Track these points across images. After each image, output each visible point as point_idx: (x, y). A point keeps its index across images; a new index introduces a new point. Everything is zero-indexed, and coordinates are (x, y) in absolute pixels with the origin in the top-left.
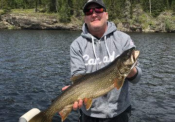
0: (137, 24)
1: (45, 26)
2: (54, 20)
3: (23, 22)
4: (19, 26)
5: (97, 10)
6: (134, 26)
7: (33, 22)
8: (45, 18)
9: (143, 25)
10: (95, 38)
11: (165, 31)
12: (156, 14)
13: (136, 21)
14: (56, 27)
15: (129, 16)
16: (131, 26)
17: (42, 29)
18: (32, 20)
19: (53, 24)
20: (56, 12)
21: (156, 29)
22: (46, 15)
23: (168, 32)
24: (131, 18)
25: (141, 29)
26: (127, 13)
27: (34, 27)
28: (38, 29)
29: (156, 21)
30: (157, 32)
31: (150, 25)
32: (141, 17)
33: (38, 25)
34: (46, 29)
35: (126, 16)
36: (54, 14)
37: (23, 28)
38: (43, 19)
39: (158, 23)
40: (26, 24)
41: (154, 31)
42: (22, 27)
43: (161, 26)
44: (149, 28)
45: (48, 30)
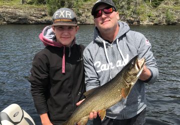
0: (135, 16)
1: (33, 20)
2: (43, 13)
3: (8, 16)
4: (4, 20)
5: (106, 10)
6: (131, 18)
7: (20, 16)
8: (32, 11)
9: (141, 17)
10: (107, 43)
11: (165, 23)
12: (156, 4)
13: (134, 13)
14: (45, 21)
15: (126, 6)
16: (128, 18)
17: (30, 24)
18: (18, 14)
19: (42, 18)
20: (45, 3)
21: (155, 22)
22: (33, 7)
23: (169, 24)
24: (128, 9)
25: (138, 22)
26: (123, 3)
27: (21, 22)
28: (25, 24)
29: (155, 12)
30: (156, 24)
31: (149, 16)
32: (139, 7)
33: (26, 19)
34: (35, 24)
35: (122, 7)
36: (42, 6)
37: (9, 23)
38: (30, 12)
39: (157, 14)
40: (12, 18)
41: (152, 24)
42: (7, 21)
43: (161, 18)
44: (147, 21)
45: (37, 24)
